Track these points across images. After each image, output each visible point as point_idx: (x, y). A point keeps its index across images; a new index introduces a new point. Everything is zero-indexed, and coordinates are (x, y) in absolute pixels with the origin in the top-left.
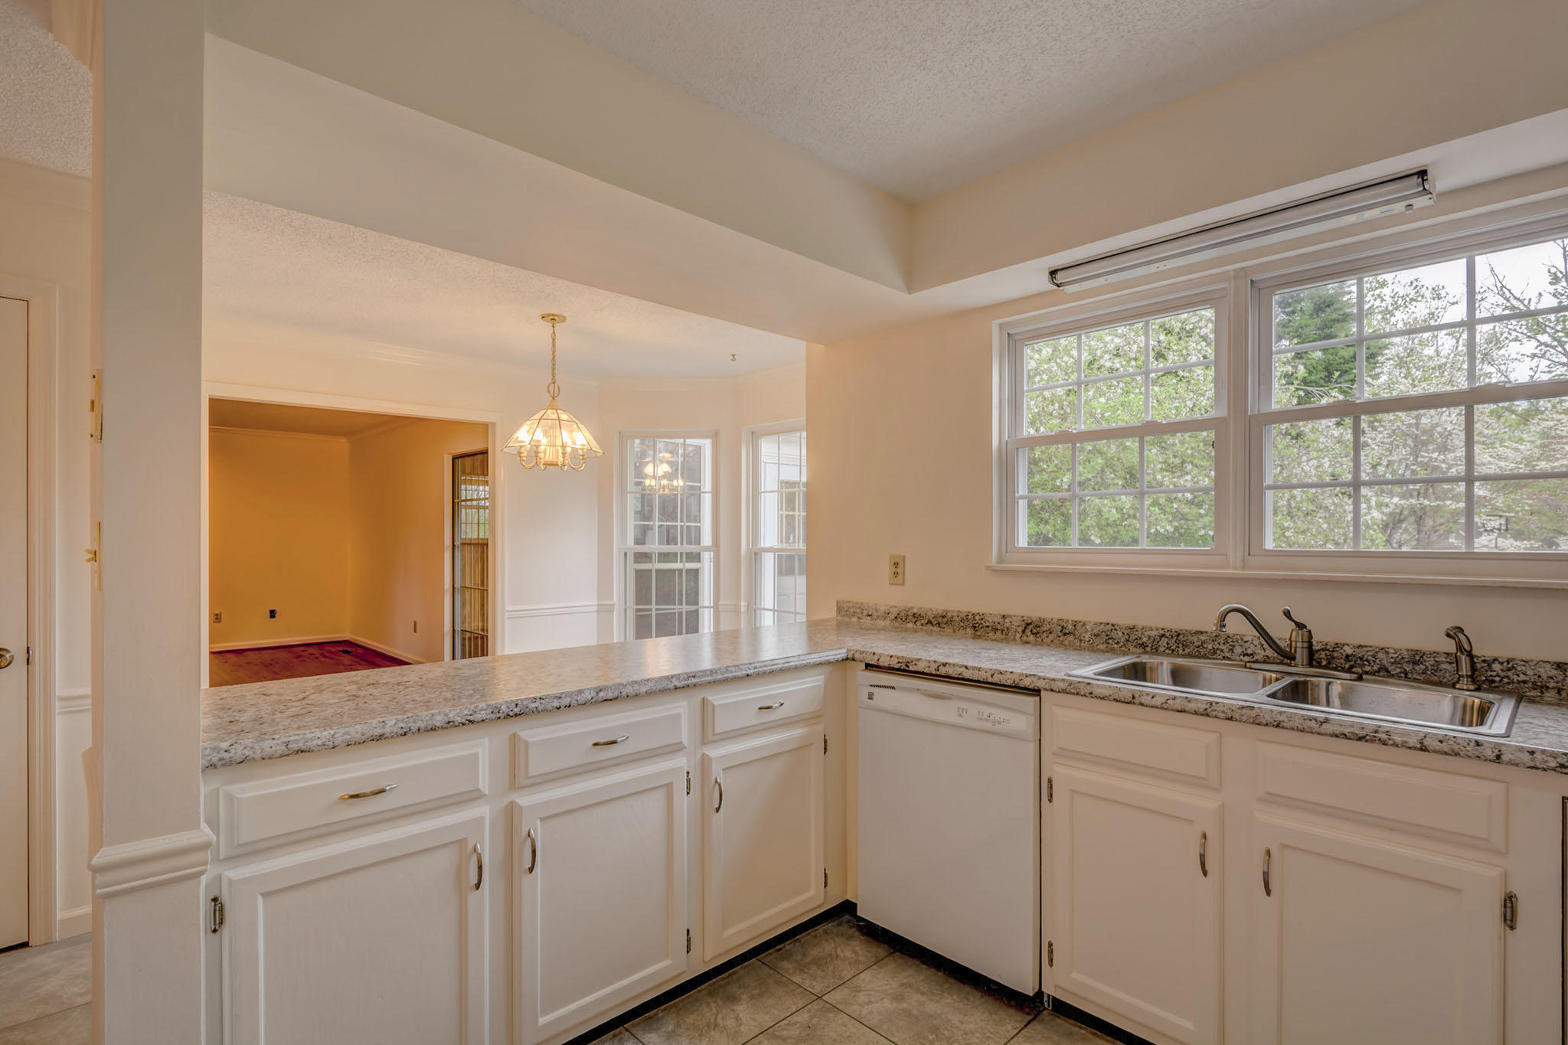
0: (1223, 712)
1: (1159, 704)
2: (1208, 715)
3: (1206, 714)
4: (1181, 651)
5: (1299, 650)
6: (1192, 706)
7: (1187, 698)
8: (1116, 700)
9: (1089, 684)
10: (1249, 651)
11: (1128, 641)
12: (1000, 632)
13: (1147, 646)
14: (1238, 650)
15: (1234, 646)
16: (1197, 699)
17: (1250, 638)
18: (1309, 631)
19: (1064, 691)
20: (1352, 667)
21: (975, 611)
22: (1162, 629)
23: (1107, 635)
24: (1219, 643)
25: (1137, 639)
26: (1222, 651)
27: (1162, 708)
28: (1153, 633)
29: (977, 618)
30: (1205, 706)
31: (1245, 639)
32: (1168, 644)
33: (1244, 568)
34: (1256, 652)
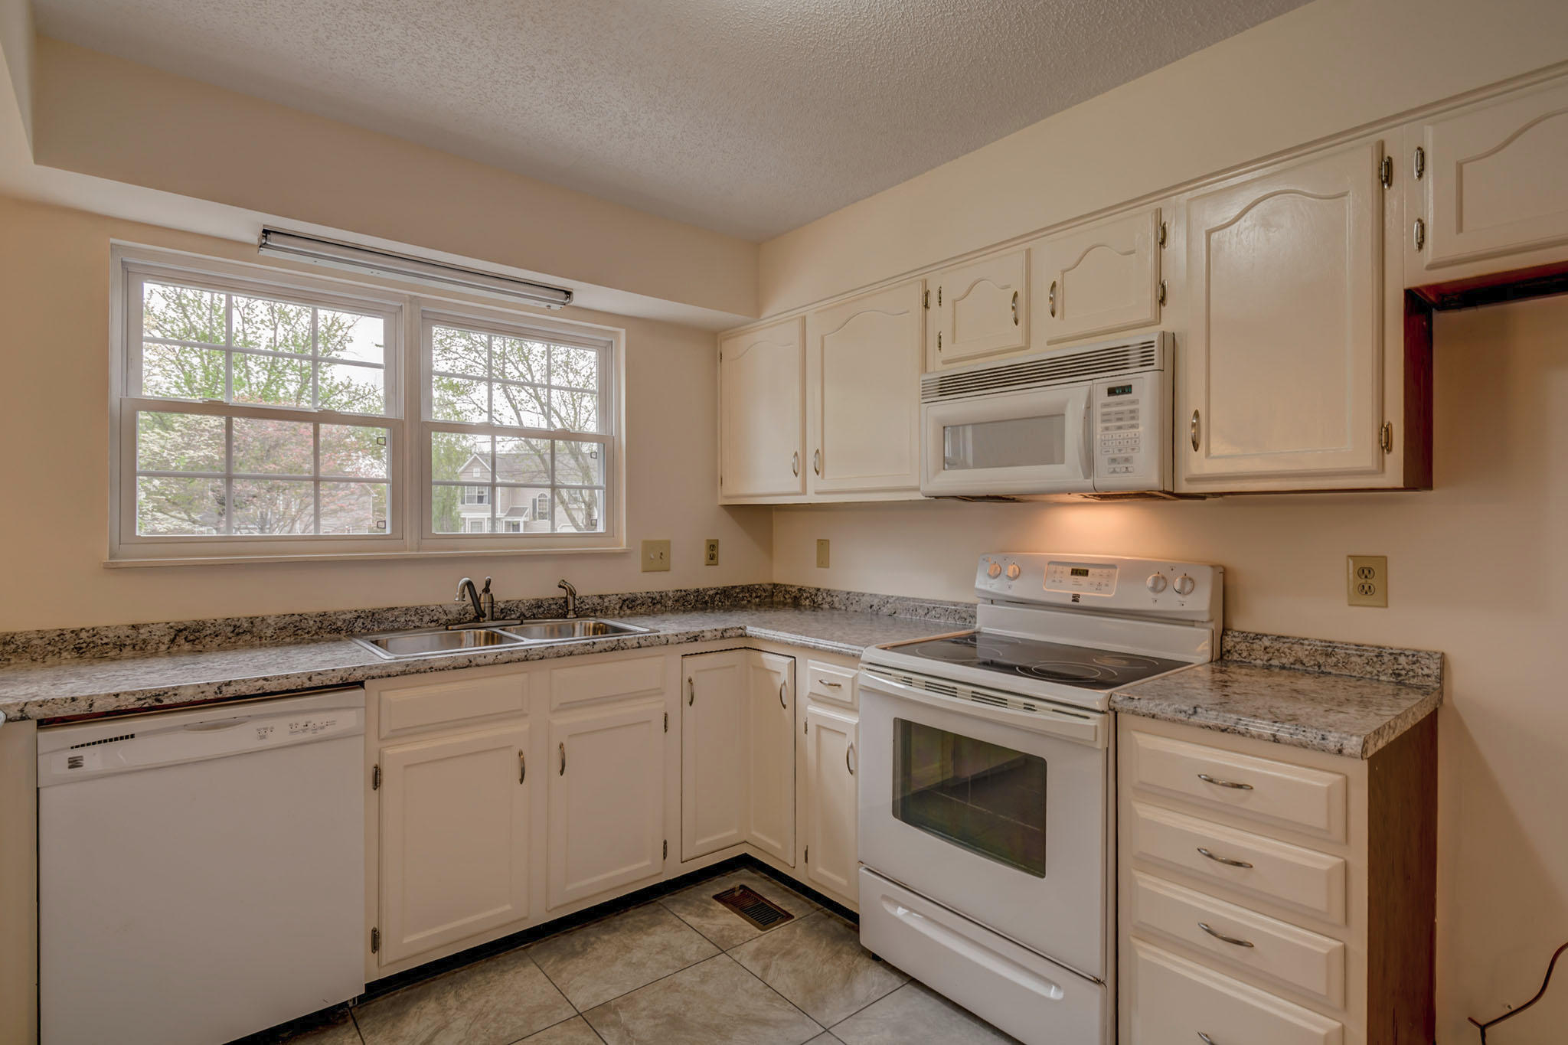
0: (538, 655)
1: (491, 661)
2: (527, 660)
3: (526, 659)
4: (376, 628)
5: (487, 609)
6: (516, 656)
7: (509, 651)
8: (455, 668)
9: (425, 660)
10: (435, 618)
11: (320, 628)
12: (129, 648)
13: (342, 630)
14: (426, 618)
15: (423, 616)
16: (516, 650)
17: (434, 607)
18: (492, 595)
19: (404, 673)
20: (505, 616)
21: (77, 626)
22: (356, 611)
23: (295, 627)
24: (411, 616)
25: (331, 625)
26: (413, 621)
27: (495, 664)
28: (348, 616)
29: (84, 635)
30: (524, 654)
31: (431, 609)
32: (363, 624)
33: (418, 550)
34: (441, 617)
